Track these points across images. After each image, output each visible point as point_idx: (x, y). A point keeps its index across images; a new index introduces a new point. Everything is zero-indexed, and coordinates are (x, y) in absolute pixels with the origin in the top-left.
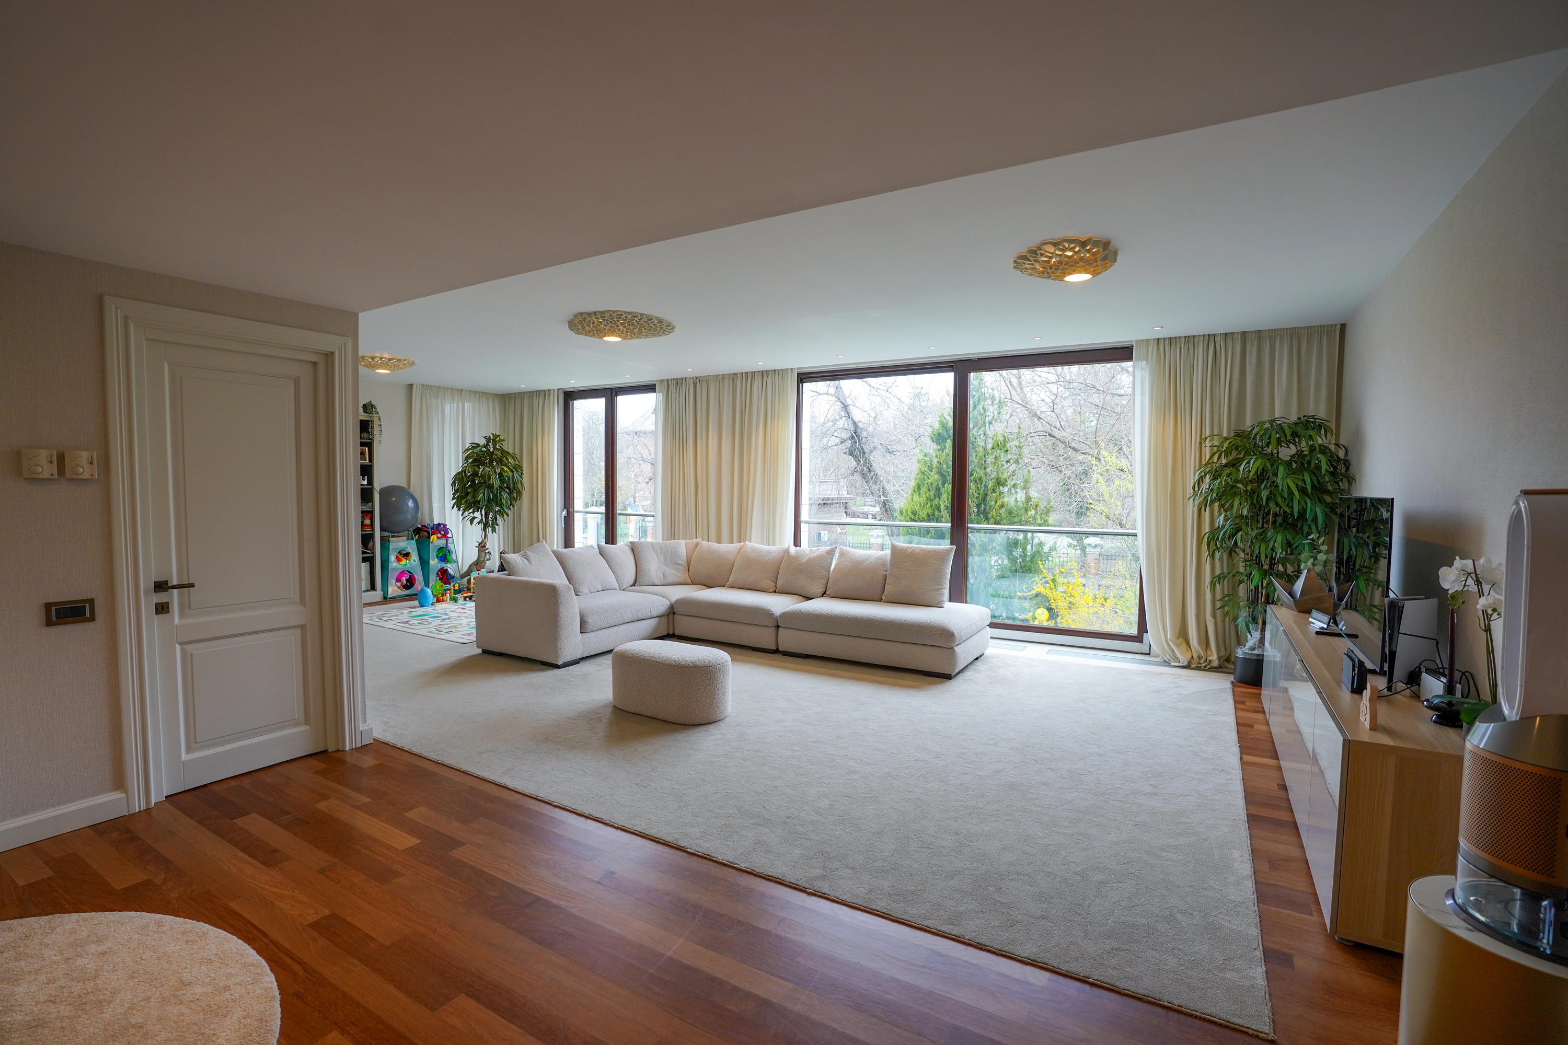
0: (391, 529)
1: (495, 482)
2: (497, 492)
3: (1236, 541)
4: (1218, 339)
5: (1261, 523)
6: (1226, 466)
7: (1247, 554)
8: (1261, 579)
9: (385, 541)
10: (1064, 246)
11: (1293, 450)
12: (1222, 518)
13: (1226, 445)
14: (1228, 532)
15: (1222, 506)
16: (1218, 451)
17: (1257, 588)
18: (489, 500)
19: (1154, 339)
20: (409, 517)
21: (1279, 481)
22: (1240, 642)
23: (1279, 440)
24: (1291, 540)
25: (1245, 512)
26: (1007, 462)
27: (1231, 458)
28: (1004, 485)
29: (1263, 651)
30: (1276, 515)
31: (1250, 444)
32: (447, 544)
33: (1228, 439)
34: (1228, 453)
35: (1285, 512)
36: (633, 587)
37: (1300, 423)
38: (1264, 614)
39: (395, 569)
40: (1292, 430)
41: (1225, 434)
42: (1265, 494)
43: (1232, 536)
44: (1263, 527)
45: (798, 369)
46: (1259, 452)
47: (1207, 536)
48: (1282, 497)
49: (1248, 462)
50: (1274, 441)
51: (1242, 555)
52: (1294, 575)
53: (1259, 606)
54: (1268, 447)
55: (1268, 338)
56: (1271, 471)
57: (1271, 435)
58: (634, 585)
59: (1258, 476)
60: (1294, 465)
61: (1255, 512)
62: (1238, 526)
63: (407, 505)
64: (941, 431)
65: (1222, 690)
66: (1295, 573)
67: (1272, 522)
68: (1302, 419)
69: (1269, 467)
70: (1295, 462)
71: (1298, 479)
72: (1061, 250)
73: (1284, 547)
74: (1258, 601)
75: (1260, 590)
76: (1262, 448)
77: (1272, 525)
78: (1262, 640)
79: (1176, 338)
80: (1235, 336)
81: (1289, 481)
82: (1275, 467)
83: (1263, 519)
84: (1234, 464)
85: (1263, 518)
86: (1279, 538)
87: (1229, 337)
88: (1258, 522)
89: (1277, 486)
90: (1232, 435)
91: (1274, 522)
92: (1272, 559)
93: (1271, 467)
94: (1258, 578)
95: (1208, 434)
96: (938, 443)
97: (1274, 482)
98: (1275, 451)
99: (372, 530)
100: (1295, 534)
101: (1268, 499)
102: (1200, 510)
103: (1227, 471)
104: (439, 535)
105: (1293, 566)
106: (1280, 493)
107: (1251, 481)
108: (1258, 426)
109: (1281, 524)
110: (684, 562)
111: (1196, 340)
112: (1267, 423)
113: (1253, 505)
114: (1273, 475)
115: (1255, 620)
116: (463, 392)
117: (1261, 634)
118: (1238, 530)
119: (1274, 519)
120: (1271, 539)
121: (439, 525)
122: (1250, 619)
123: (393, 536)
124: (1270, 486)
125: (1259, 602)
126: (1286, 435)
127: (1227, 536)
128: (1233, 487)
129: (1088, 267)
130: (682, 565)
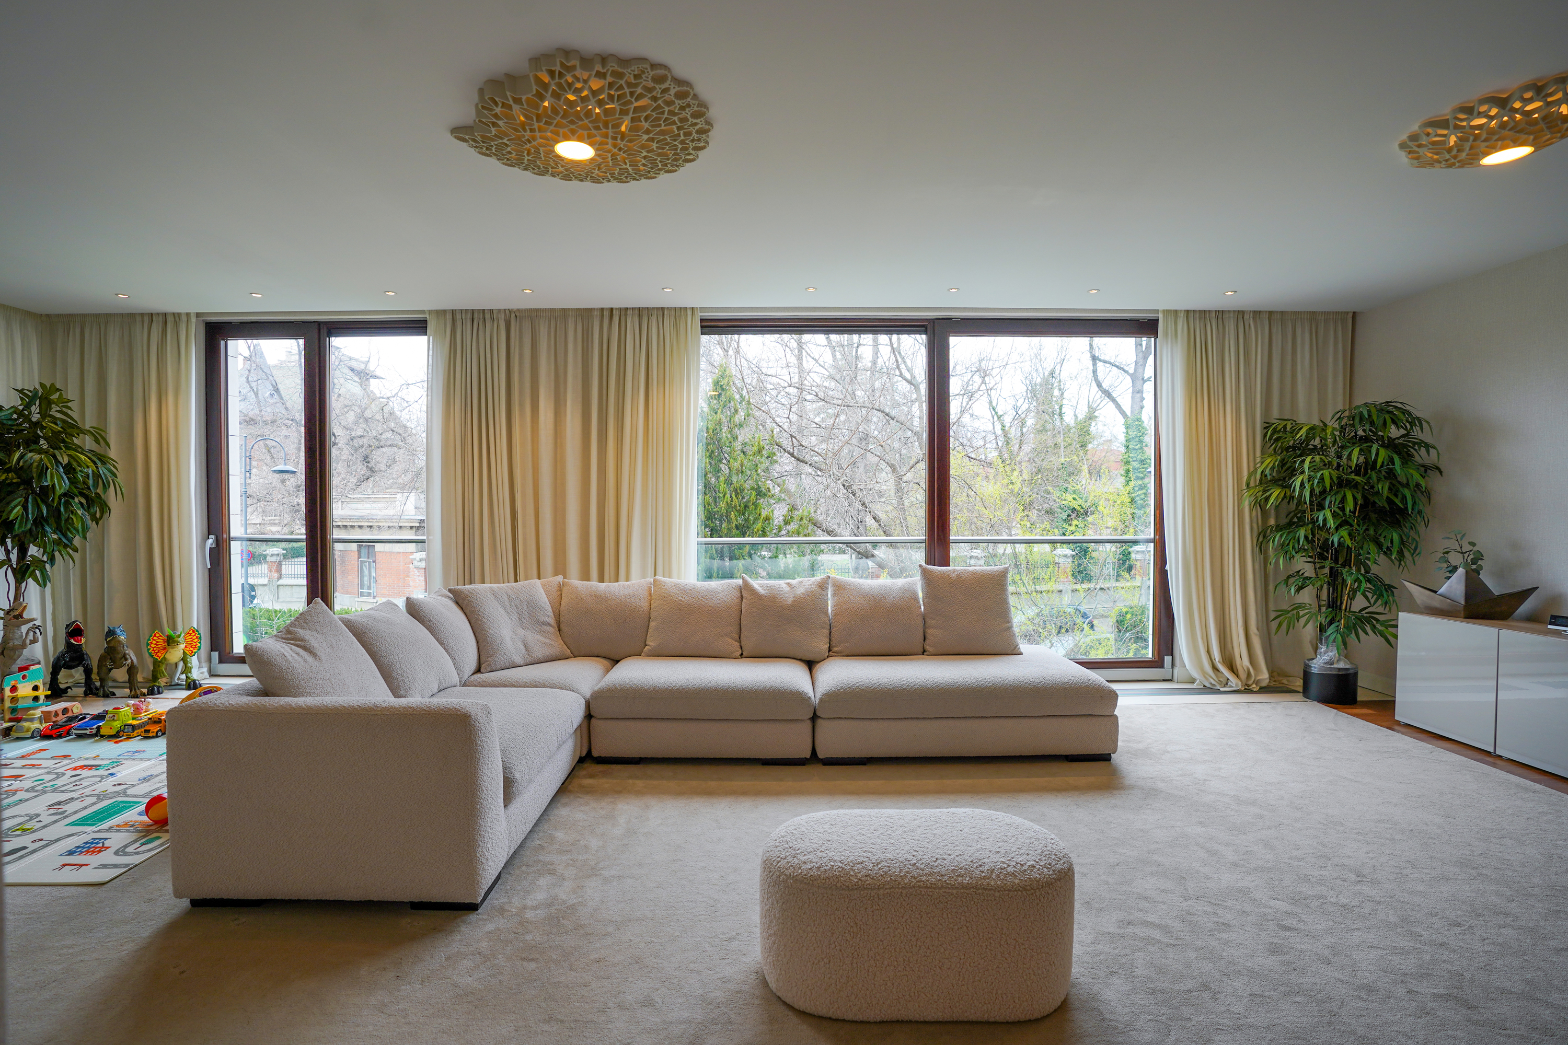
36: (479, 675)
58: (478, 670)
110: (551, 620)
130: (550, 625)
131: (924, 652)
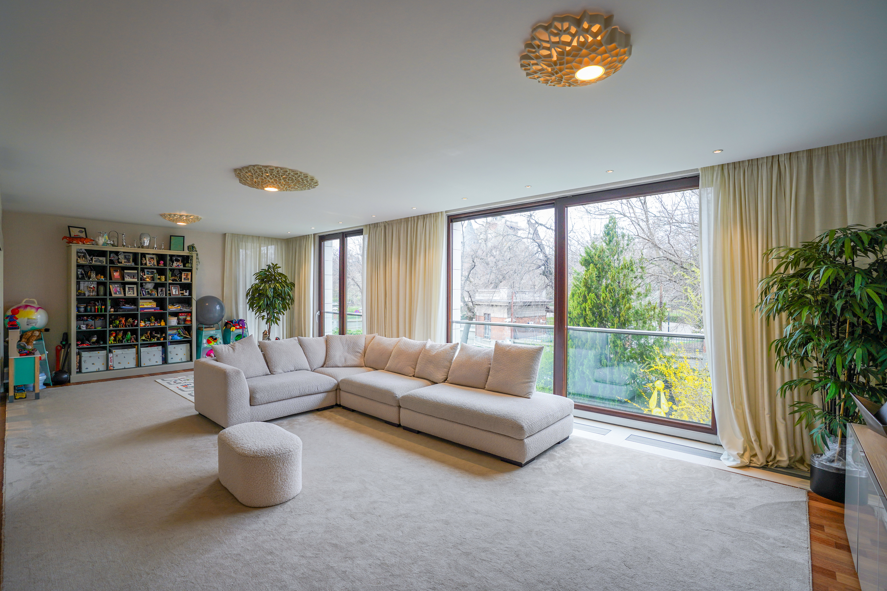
0: (203, 324)
1: (270, 293)
2: (273, 300)
3: (806, 351)
4: (782, 159)
5: (835, 333)
6: (793, 276)
7: (821, 363)
8: (838, 391)
9: (199, 330)
10: (556, 28)
11: (872, 258)
12: (790, 327)
13: (791, 256)
14: (798, 341)
15: (791, 314)
16: (783, 262)
17: (833, 401)
18: (267, 304)
19: (718, 165)
20: (217, 315)
21: (856, 290)
22: (817, 451)
23: (854, 249)
24: (875, 354)
25: (816, 322)
26: (635, 278)
27: (798, 269)
28: (631, 294)
29: (844, 465)
30: (852, 325)
31: (819, 254)
32: (243, 332)
33: (794, 250)
34: (796, 263)
35: (864, 323)
36: (320, 369)
37: (880, 230)
38: (843, 428)
39: (206, 348)
40: (870, 237)
41: (792, 246)
42: (839, 305)
43: (803, 344)
44: (838, 337)
45: (446, 212)
46: (831, 262)
47: (775, 343)
48: (861, 307)
49: (818, 272)
50: (847, 250)
51: (815, 364)
52: (880, 388)
53: (837, 418)
54: (841, 257)
55: (837, 153)
56: (846, 280)
57: (843, 243)
58: (322, 367)
59: (830, 286)
60: (875, 274)
61: (828, 322)
62: (808, 335)
63: (216, 308)
64: (587, 258)
65: (795, 504)
66: (881, 386)
67: (849, 333)
68: (883, 225)
69: (844, 277)
70: (876, 270)
71: (881, 288)
72: (555, 35)
73: (866, 361)
74: (835, 413)
75: (837, 402)
76: (835, 257)
77: (849, 334)
78: (842, 454)
79: (739, 162)
80: (801, 155)
81: (870, 291)
82: (850, 275)
83: (838, 329)
84: (802, 275)
85: (838, 327)
86: (859, 351)
87: (793, 156)
88: (832, 331)
89: (854, 296)
90: (800, 246)
91: (852, 333)
92: (850, 369)
93: (846, 276)
94: (834, 389)
95: (774, 245)
96: (586, 266)
97: (850, 291)
98: (849, 261)
99: (191, 324)
100: (879, 347)
101: (843, 309)
102: (768, 318)
103: (794, 281)
104: (238, 327)
105: (877, 378)
106: (859, 304)
107: (823, 291)
108: (827, 236)
109: (860, 336)
110: (361, 351)
111: (760, 162)
112: (839, 232)
113: (825, 315)
114: (848, 285)
115: (832, 432)
116: (260, 238)
117: (841, 447)
118: (809, 340)
119: (851, 330)
120: (849, 351)
121: (241, 320)
122: (827, 431)
123: (205, 328)
124: (846, 296)
125: (837, 413)
126: (863, 243)
127: (797, 345)
128: (800, 297)
129: (593, 55)
130: (360, 353)
131: (484, 389)
